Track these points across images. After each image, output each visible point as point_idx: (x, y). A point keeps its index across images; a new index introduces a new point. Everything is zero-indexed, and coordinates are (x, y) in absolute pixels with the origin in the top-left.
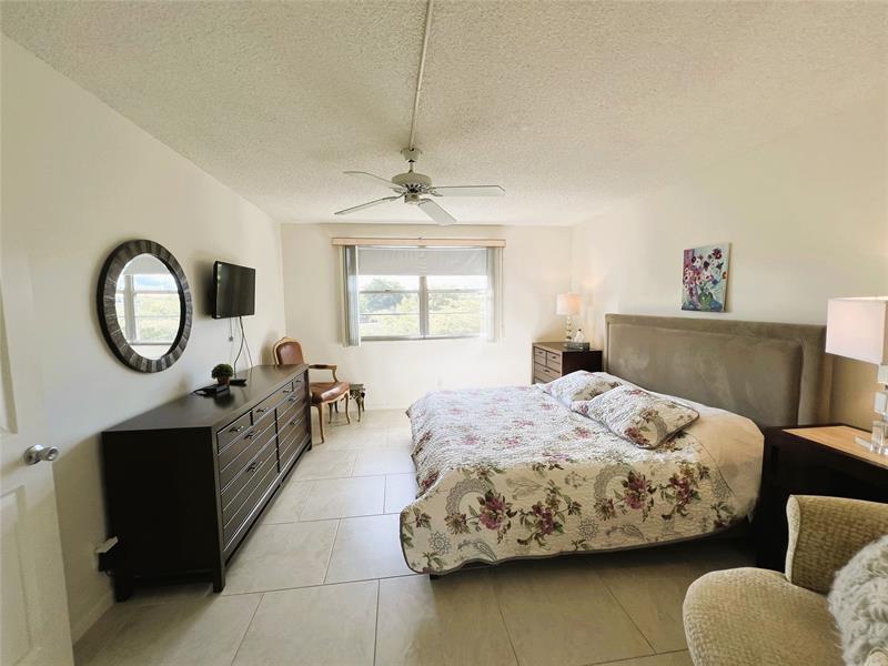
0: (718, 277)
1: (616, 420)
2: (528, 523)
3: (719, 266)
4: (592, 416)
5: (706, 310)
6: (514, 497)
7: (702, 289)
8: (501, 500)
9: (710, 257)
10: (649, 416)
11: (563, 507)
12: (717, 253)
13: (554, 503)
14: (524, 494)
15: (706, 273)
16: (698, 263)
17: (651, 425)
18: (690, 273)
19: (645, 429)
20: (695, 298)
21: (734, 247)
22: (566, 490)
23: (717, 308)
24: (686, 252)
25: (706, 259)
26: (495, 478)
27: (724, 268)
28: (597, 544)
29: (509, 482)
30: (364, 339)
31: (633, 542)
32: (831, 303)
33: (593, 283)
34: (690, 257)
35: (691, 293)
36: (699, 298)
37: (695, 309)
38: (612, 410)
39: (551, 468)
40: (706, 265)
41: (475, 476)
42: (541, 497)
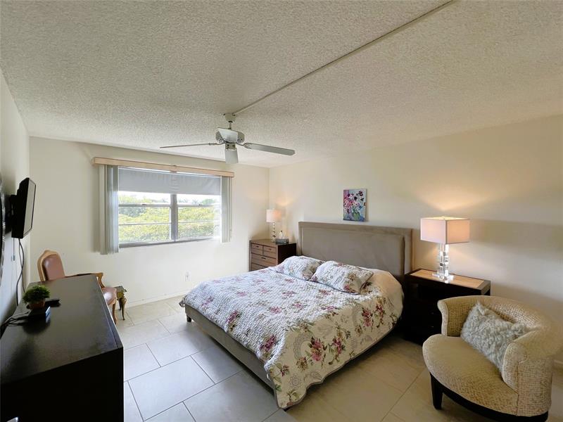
0: (362, 205)
1: (336, 283)
2: (332, 351)
3: (362, 200)
4: (321, 282)
5: (356, 221)
6: (324, 337)
7: (354, 210)
8: (318, 341)
9: (357, 194)
10: (352, 277)
11: (344, 336)
12: (361, 193)
13: (340, 335)
14: (327, 334)
15: (355, 203)
16: (351, 197)
17: (354, 282)
18: (347, 202)
19: (352, 285)
20: (350, 214)
21: (368, 191)
22: (343, 326)
23: (363, 220)
24: (345, 191)
25: (355, 195)
26: (312, 329)
27: (364, 201)
28: (358, 351)
29: (319, 329)
30: (122, 246)
31: (370, 344)
32: (421, 220)
33: (285, 203)
34: (347, 194)
35: (348, 212)
36: (353, 214)
37: (351, 220)
38: (332, 277)
39: (333, 315)
40: (355, 198)
41: (302, 331)
42: (334, 334)
